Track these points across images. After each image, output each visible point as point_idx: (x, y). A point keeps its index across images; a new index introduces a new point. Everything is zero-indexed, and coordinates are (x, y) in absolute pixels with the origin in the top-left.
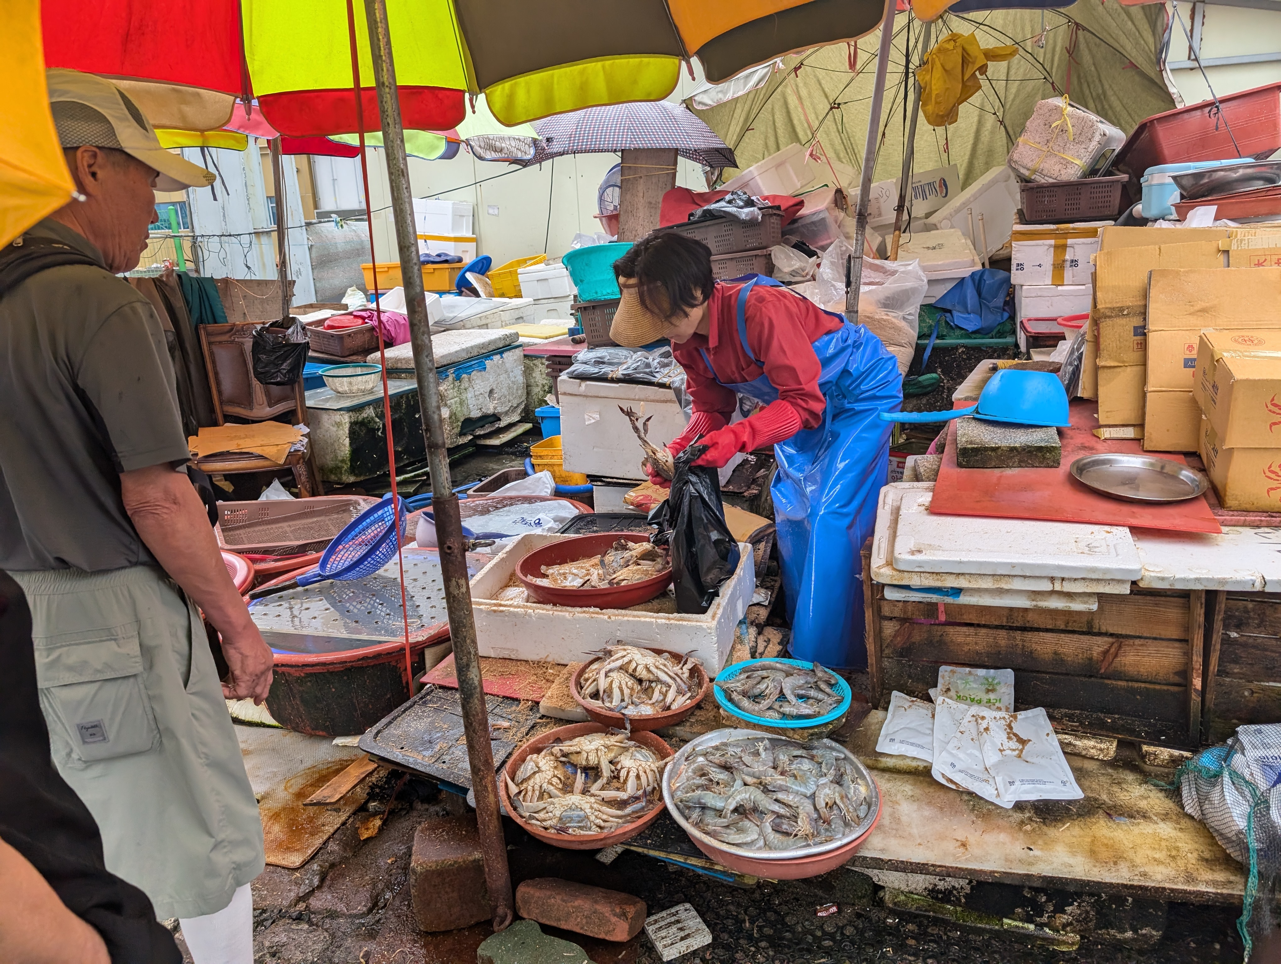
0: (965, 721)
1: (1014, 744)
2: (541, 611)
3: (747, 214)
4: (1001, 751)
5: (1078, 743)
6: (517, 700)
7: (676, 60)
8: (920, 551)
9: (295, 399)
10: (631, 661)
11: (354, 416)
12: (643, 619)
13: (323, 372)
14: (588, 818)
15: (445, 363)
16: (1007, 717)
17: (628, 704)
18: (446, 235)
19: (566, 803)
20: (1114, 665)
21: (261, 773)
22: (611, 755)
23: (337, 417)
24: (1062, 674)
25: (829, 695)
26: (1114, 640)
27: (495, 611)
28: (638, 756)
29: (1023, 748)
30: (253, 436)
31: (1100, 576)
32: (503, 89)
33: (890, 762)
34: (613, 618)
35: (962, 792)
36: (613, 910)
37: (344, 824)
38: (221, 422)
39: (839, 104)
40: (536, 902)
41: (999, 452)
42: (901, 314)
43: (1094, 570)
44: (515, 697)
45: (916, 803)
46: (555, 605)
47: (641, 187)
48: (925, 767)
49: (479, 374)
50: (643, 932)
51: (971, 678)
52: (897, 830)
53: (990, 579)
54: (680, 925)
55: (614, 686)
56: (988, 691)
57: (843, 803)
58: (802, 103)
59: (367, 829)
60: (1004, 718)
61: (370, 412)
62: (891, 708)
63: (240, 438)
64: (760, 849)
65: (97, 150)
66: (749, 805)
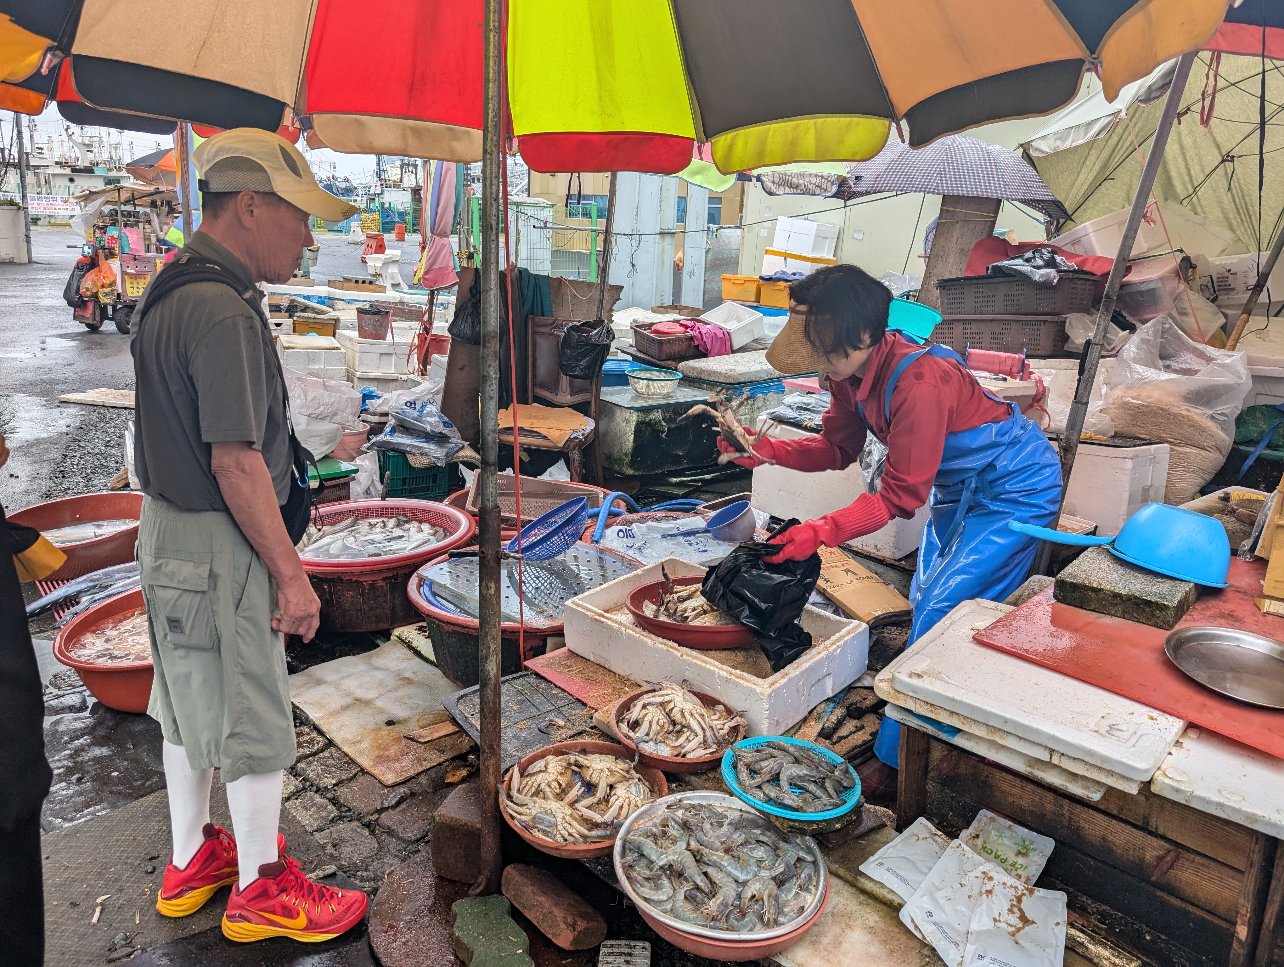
0: (972, 875)
1: (1014, 919)
2: (631, 632)
3: (1042, 276)
4: (995, 920)
5: (1091, 947)
6: (585, 705)
7: (886, 122)
8: (919, 676)
9: (591, 392)
10: (671, 701)
11: (642, 416)
12: (708, 666)
13: (629, 372)
14: (556, 826)
15: (742, 380)
16: (1021, 888)
17: (651, 740)
18: (805, 255)
19: (544, 806)
20: (1168, 876)
21: (410, 702)
22: (612, 780)
23: (627, 414)
24: (1107, 864)
25: (830, 796)
26: (1171, 848)
27: (597, 620)
28: (633, 789)
29: (1023, 928)
30: (548, 418)
31: (1098, 764)
32: (726, 139)
33: (868, 886)
34: (685, 657)
35: (926, 945)
36: (565, 918)
37: (440, 764)
38: (530, 401)
39: (1233, 157)
40: (514, 884)
41: (1101, 595)
42: (1209, 412)
43: (1092, 753)
44: (585, 702)
45: (869, 936)
46: (644, 629)
47: (957, 231)
48: (899, 904)
49: (776, 396)
50: (597, 950)
51: (1008, 833)
52: (831, 952)
53: (983, 728)
54: (628, 958)
55: (646, 719)
56: (1019, 853)
57: (769, 902)
58: (1184, 154)
59: (454, 775)
60: (1016, 888)
61: (658, 415)
62: (906, 832)
63: (537, 418)
64: (665, 912)
65: (254, 195)
66: (677, 867)
